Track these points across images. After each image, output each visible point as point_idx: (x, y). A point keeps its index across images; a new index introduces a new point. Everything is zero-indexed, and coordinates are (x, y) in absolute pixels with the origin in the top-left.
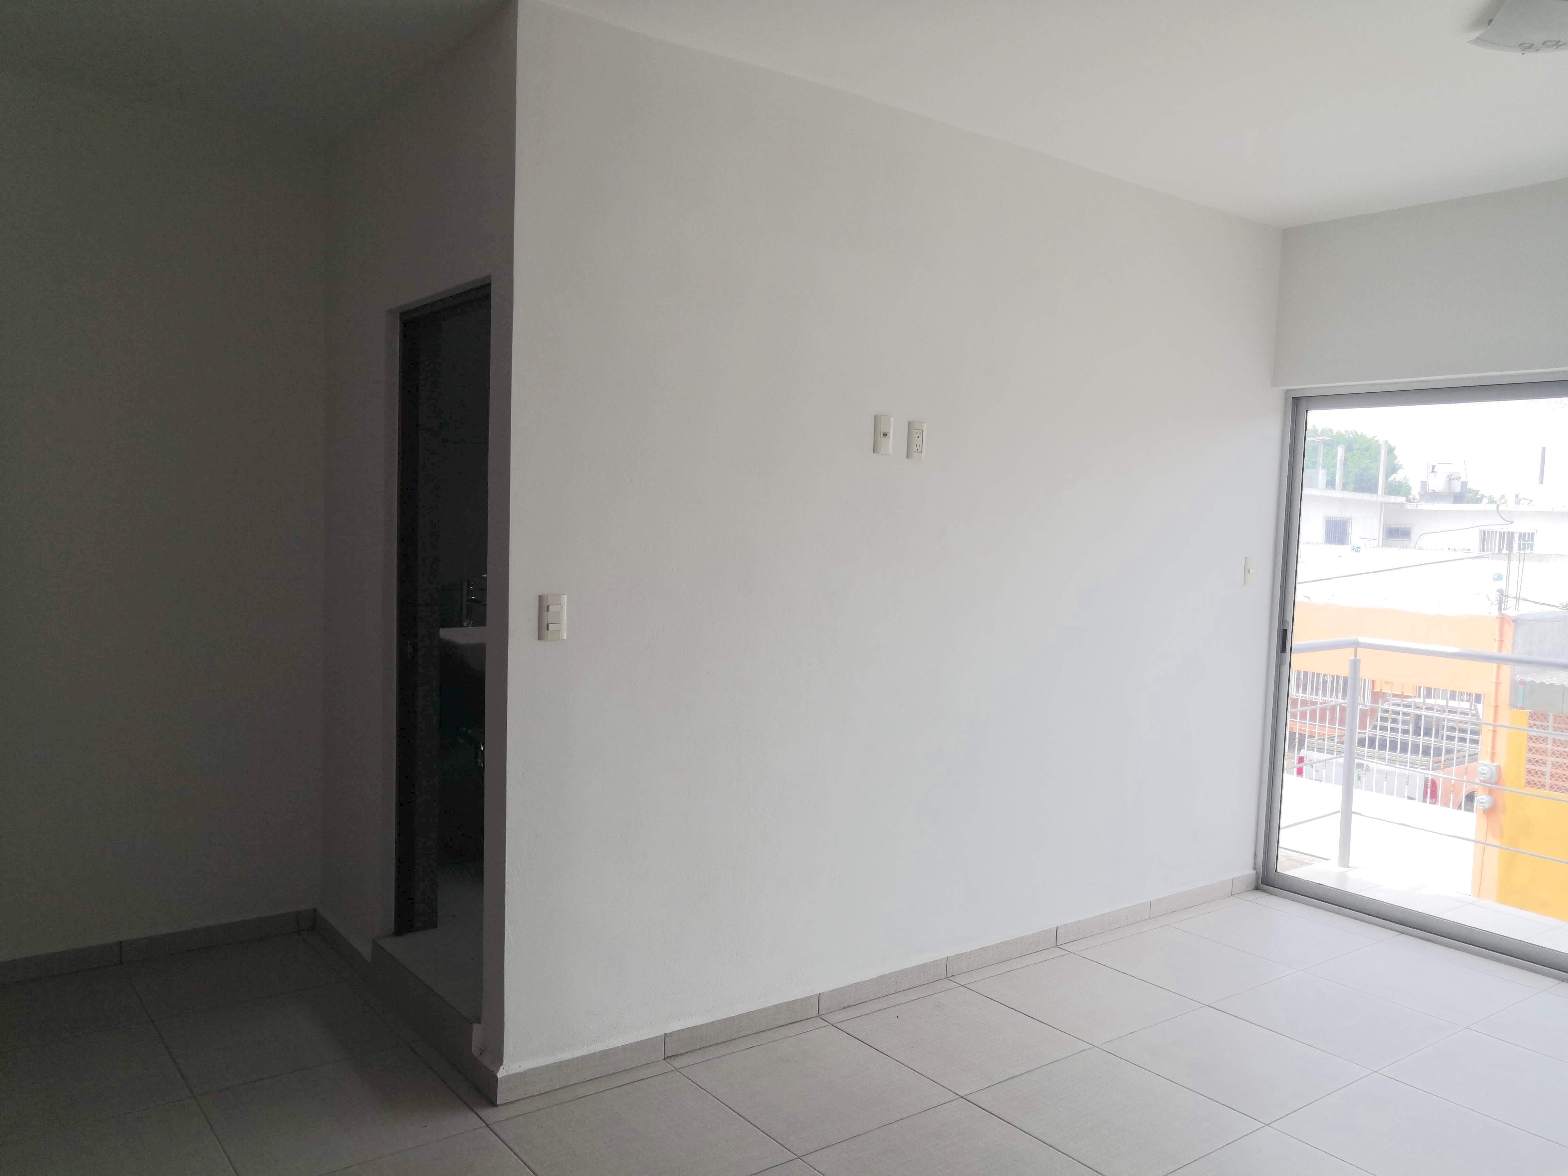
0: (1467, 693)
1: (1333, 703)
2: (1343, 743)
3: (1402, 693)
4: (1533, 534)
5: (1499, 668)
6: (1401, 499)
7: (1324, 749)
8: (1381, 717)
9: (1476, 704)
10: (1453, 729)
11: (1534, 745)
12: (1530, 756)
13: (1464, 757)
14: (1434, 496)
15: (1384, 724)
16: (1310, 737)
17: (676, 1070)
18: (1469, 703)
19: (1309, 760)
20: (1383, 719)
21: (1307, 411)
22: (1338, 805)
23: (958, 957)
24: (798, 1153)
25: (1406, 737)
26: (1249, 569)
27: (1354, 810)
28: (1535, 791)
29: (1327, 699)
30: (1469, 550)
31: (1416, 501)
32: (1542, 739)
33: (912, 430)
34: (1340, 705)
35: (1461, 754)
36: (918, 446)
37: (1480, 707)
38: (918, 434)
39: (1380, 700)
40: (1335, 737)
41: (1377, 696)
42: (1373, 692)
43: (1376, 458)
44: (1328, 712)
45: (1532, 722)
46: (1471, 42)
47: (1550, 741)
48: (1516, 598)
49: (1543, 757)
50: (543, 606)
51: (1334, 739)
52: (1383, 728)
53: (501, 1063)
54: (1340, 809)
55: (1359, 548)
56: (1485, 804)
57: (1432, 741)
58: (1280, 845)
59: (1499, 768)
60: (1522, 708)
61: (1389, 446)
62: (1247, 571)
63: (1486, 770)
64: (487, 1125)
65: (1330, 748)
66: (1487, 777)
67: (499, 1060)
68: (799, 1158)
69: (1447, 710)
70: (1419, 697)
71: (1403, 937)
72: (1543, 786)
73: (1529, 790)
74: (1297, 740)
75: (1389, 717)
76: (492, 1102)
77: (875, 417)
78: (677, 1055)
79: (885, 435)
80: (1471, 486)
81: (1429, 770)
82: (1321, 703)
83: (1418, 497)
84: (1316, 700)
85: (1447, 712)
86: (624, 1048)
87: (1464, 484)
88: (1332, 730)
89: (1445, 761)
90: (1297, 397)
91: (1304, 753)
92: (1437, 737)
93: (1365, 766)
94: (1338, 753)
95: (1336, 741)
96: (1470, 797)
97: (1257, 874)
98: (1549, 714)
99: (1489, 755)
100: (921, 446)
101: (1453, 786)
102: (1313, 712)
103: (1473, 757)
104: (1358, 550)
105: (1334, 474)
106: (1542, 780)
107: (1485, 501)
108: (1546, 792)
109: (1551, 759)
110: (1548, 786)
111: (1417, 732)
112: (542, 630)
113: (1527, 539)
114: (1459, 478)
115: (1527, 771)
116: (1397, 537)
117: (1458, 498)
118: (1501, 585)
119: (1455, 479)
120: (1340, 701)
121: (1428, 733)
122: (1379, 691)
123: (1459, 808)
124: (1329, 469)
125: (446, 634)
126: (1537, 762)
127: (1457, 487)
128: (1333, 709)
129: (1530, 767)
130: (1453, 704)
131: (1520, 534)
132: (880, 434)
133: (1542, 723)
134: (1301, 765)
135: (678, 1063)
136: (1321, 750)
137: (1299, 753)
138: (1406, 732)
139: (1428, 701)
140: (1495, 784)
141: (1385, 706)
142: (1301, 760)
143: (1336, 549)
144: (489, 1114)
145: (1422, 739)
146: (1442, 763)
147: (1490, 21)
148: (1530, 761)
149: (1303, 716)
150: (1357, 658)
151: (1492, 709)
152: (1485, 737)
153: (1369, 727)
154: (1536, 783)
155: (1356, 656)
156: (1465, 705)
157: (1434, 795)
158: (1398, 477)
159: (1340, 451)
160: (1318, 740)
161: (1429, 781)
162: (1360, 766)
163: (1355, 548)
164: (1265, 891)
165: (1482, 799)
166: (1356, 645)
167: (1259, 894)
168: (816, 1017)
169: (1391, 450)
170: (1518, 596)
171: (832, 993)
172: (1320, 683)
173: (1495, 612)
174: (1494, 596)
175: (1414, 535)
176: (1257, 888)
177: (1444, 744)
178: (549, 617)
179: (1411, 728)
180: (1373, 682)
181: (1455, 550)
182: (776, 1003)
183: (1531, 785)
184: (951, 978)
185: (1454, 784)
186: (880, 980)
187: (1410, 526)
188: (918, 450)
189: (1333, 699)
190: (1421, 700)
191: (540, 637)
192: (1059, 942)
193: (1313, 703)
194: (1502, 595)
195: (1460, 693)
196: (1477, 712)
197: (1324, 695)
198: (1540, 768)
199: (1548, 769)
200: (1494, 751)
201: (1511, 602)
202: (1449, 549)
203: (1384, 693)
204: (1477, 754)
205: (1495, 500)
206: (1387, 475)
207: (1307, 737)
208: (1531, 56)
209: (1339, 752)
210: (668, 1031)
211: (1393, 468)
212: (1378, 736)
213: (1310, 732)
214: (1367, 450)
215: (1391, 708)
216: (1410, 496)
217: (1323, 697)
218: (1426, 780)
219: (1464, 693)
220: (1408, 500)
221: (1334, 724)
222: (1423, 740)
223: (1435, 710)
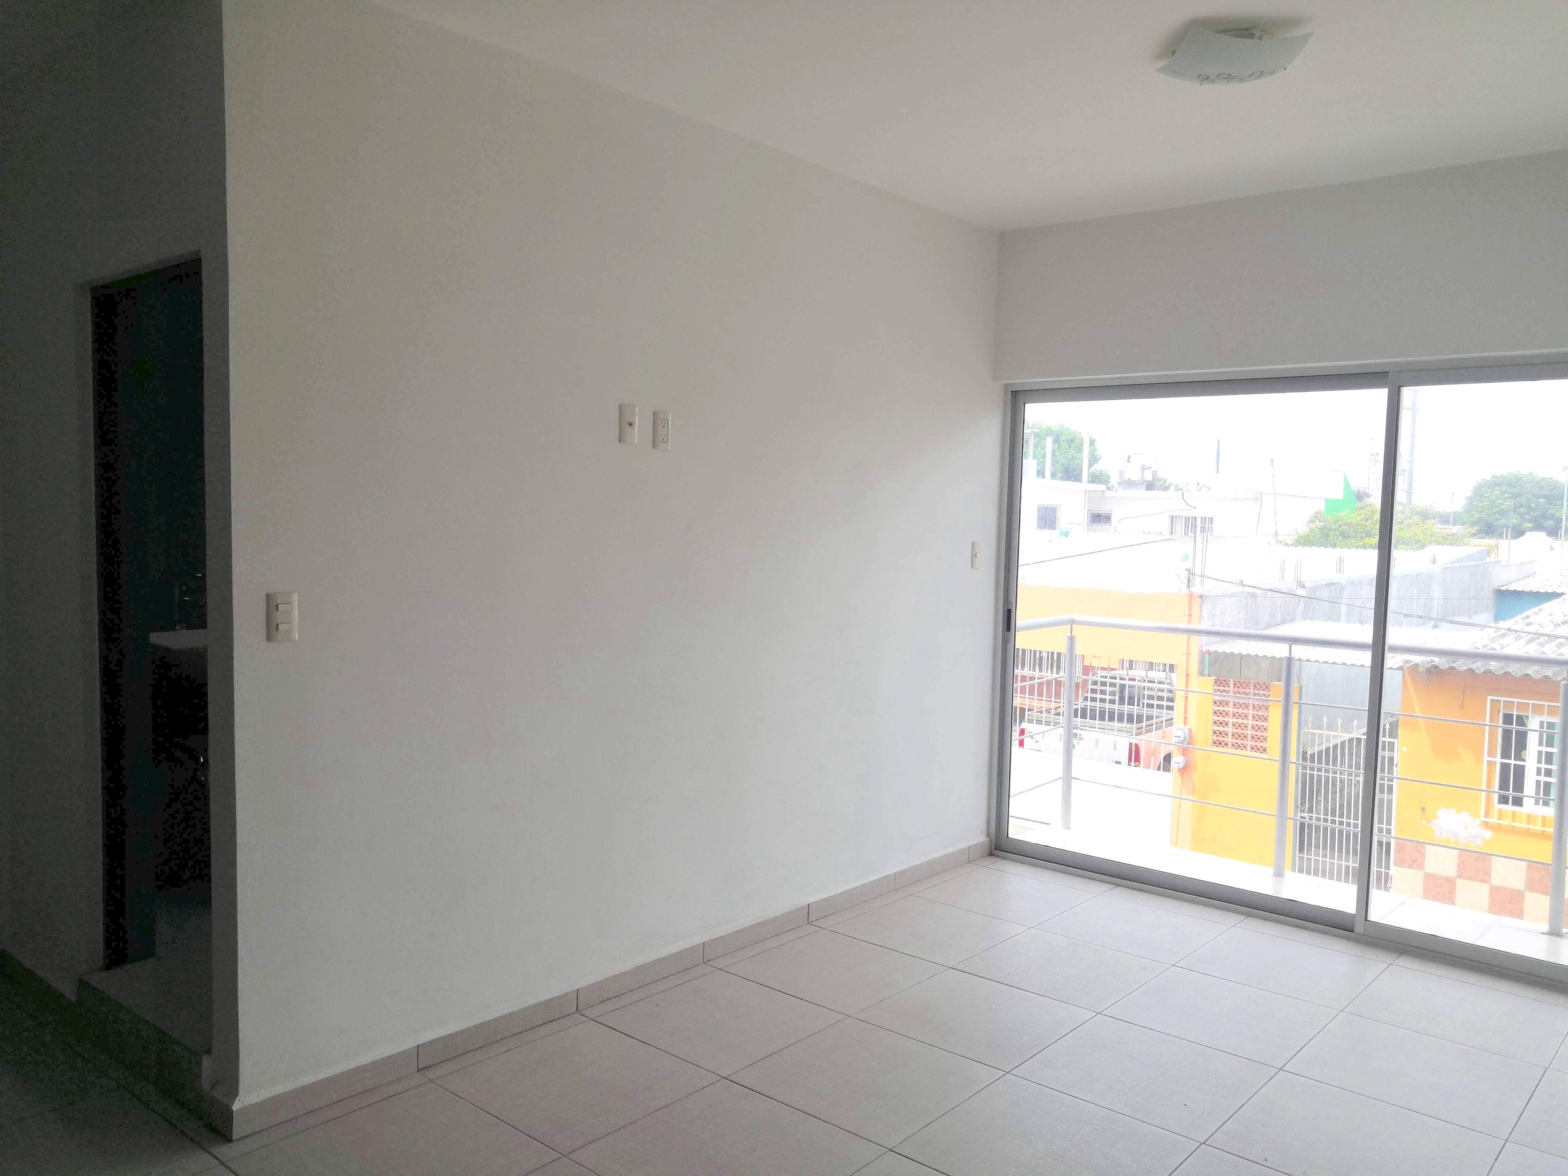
0: (1162, 664)
1: (1049, 678)
2: (1059, 714)
3: (1109, 666)
4: (1212, 518)
5: (1189, 639)
6: (1103, 487)
7: (1042, 721)
8: (1091, 689)
9: (1170, 673)
10: (1151, 697)
11: (1218, 708)
12: (1216, 718)
13: (1162, 722)
14: (1130, 484)
15: (1094, 695)
16: (1029, 710)
17: (431, 1081)
18: (1164, 673)
19: (1029, 732)
20: (1094, 691)
21: (1024, 404)
22: (1059, 772)
23: (715, 941)
24: (563, 1152)
25: (1114, 706)
26: (976, 554)
27: (1073, 776)
28: (1220, 749)
29: (1043, 674)
30: (1161, 533)
31: (1114, 489)
32: (1225, 702)
33: (657, 419)
34: (1055, 679)
35: (1160, 719)
36: (664, 436)
37: (1173, 676)
38: (664, 423)
39: (1090, 673)
40: (1051, 709)
41: (1087, 670)
42: (1083, 665)
43: (1080, 449)
44: (1045, 686)
45: (1216, 688)
46: (1158, 70)
47: (1231, 704)
48: (1202, 576)
49: (1226, 719)
50: (271, 604)
51: (1050, 711)
52: (1094, 700)
53: (236, 1094)
54: (1061, 775)
55: (1068, 532)
56: (1180, 764)
57: (1135, 709)
58: (1010, 815)
59: (1190, 730)
60: (1209, 676)
61: (1091, 438)
62: (974, 555)
63: (1180, 733)
64: (222, 1163)
65: (1048, 720)
66: (1181, 739)
67: (234, 1093)
68: (565, 1156)
69: (1147, 680)
70: (1123, 669)
71: (1119, 890)
72: (1226, 744)
73: (1215, 748)
74: (1018, 714)
75: (1098, 689)
76: (225, 1136)
77: (620, 406)
78: (430, 1066)
79: (630, 424)
80: (1160, 475)
81: (1133, 735)
82: (1039, 678)
83: (1116, 485)
84: (1034, 676)
85: (1146, 681)
86: (375, 1065)
87: (1155, 473)
88: (1049, 703)
89: (1146, 726)
90: (1016, 391)
91: (1024, 725)
92: (1138, 705)
93: (1078, 735)
94: (1054, 724)
95: (1052, 713)
96: (1168, 758)
97: (991, 840)
98: (1230, 679)
99: (1182, 720)
100: (666, 435)
101: (1153, 749)
102: (1032, 687)
103: (1170, 722)
104: (1066, 534)
105: (1044, 463)
106: (1225, 739)
107: (1172, 488)
108: (1230, 750)
109: (1231, 720)
110: (1230, 744)
111: (1122, 701)
112: (271, 630)
113: (1208, 522)
114: (1150, 468)
115: (1213, 733)
116: (1100, 521)
117: (1150, 486)
118: (1189, 564)
119: (1147, 468)
120: (1055, 676)
121: (1131, 703)
122: (1089, 665)
123: (1159, 769)
124: (1039, 459)
125: (156, 638)
126: (1221, 723)
127: (1149, 477)
128: (1049, 683)
129: (1216, 728)
130: (1152, 674)
131: (1202, 518)
132: (625, 424)
133: (1224, 689)
134: (1022, 737)
135: (432, 1074)
136: (1039, 722)
137: (1019, 727)
138: (1112, 702)
139: (1130, 672)
140: (1187, 746)
141: (1095, 678)
142: (1022, 732)
143: (1047, 533)
144: (224, 1151)
145: (1126, 708)
146: (1144, 729)
147: (1174, 53)
148: (1215, 723)
149: (1023, 691)
150: (1073, 634)
151: (1184, 677)
152: (1178, 704)
153: (1081, 699)
154: (1220, 742)
155: (1071, 633)
156: (1161, 675)
157: (1137, 759)
158: (1098, 467)
159: (1049, 441)
160: (1037, 712)
161: (1133, 746)
162: (1076, 735)
163: (1064, 532)
164: (997, 856)
165: (1178, 760)
166: (1072, 622)
167: (993, 859)
168: (574, 1013)
169: (1092, 443)
170: (1203, 574)
171: (591, 988)
172: (1038, 660)
173: (1185, 590)
174: (1184, 575)
175: (1114, 519)
176: (991, 854)
177: (1145, 711)
178: (279, 617)
179: (1117, 698)
180: (1083, 656)
181: (1149, 533)
182: (533, 1003)
183: (1216, 745)
184: (707, 963)
185: (1154, 748)
186: (640, 970)
187: (1110, 512)
188: (663, 440)
189: (1049, 674)
190: (1124, 672)
191: (269, 638)
192: (812, 918)
193: (1032, 678)
194: (1190, 574)
195: (1157, 665)
196: (1171, 681)
197: (1041, 669)
198: (1224, 729)
199: (1230, 729)
200: (1186, 716)
201: (1197, 580)
202: (1144, 533)
203: (1093, 667)
204: (1172, 719)
205: (1181, 488)
206: (1090, 466)
207: (1027, 710)
208: (1206, 86)
209: (1056, 724)
210: (420, 1042)
211: (1094, 459)
212: (1089, 706)
213: (1029, 705)
214: (1072, 441)
215: (1099, 679)
216: (1109, 484)
217: (1040, 672)
218: (1131, 744)
219: (1160, 663)
220: (1108, 488)
221: (1050, 697)
222: (1128, 708)
223: (1137, 680)
